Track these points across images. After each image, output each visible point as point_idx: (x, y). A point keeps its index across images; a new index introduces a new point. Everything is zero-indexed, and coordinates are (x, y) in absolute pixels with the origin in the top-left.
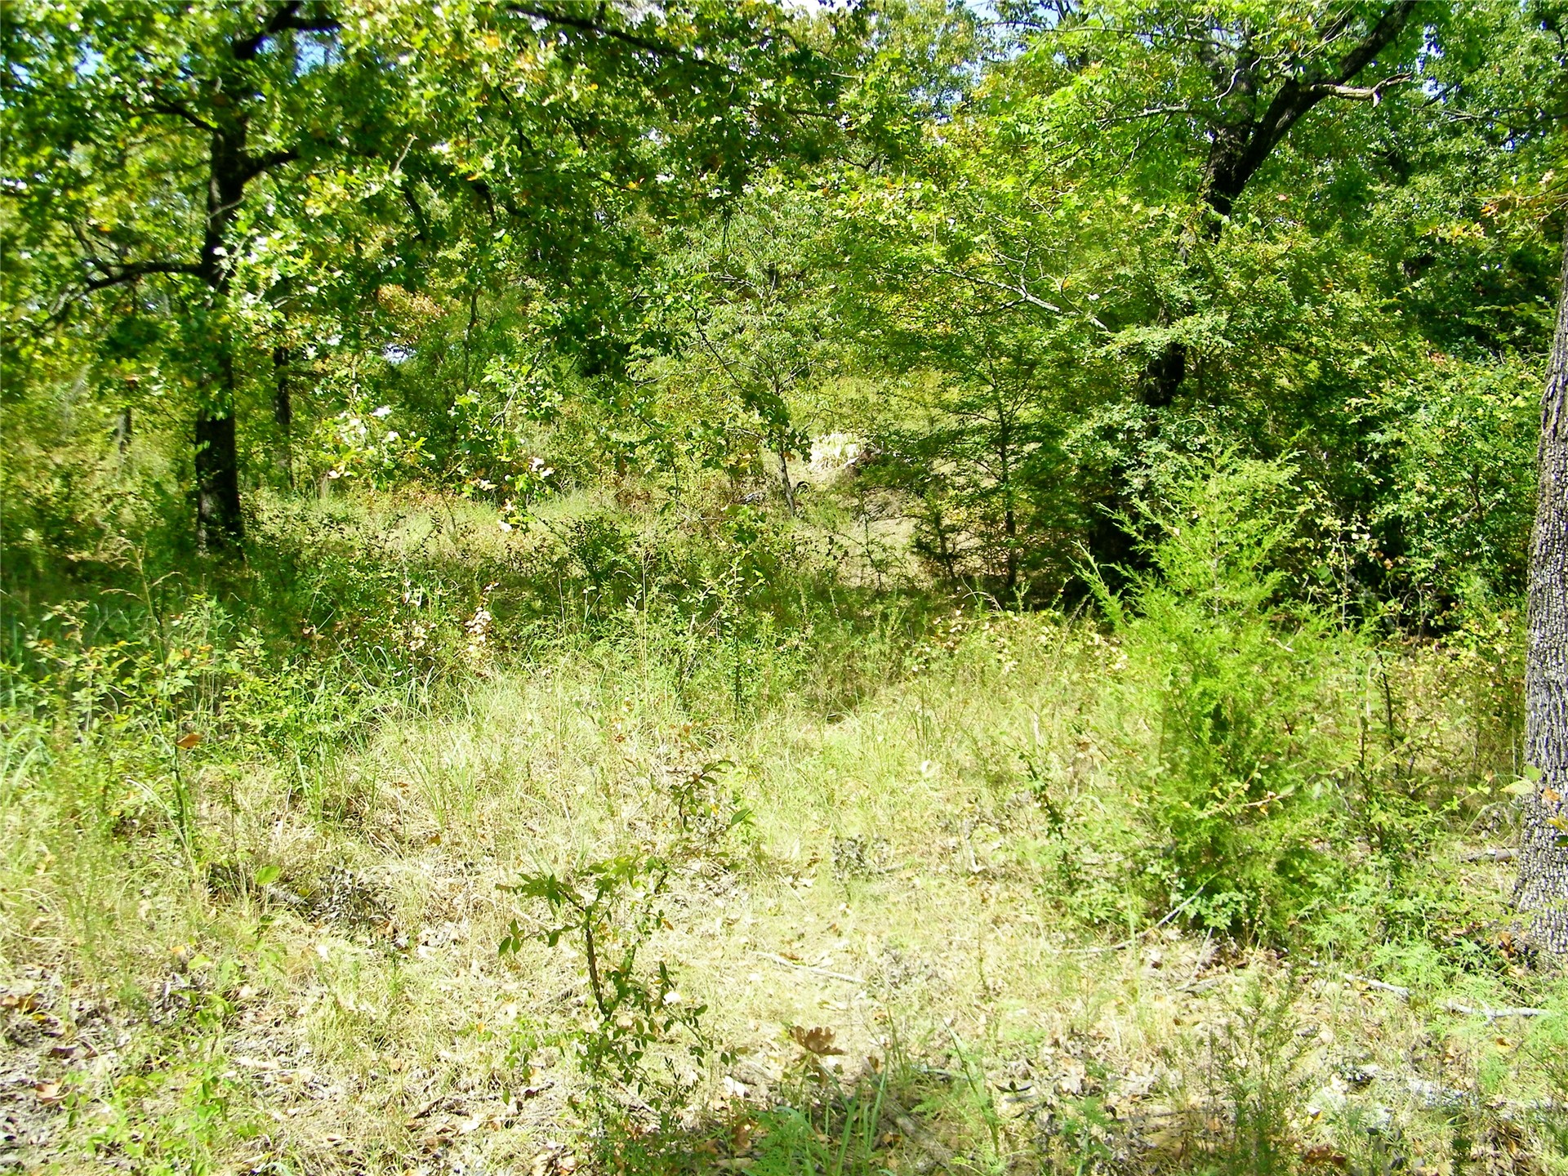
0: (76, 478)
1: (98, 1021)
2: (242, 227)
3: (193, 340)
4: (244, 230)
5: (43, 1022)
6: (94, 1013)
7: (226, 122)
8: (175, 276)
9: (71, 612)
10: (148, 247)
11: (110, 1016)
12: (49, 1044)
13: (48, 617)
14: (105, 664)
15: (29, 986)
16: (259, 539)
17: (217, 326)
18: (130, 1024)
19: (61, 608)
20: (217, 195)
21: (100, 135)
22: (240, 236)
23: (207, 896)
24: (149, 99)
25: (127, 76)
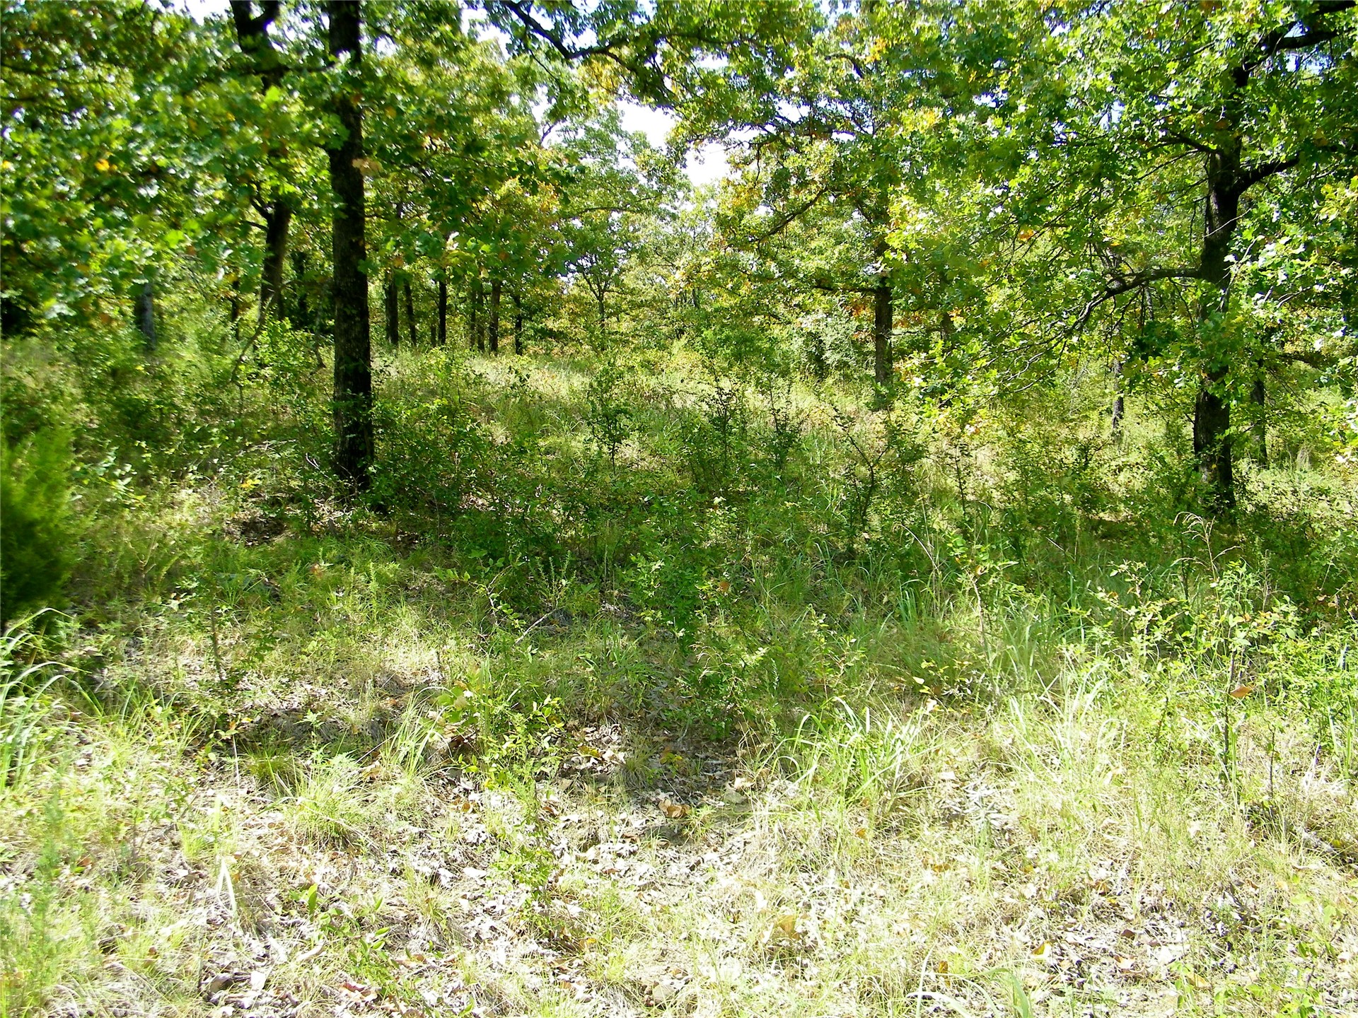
0: (1092, 451)
1: (1158, 916)
2: (1248, 235)
3: (1209, 339)
4: (1249, 237)
5: (1114, 905)
6: (1155, 909)
7: (1226, 144)
8: (1177, 280)
9: (1132, 572)
10: (1141, 254)
11: (1165, 914)
12: (1121, 925)
13: (1114, 573)
14: (1160, 617)
15: (1102, 873)
16: (1250, 508)
17: (1232, 325)
18: (1183, 926)
19: (1124, 567)
20: (1214, 207)
21: (1122, 171)
22: (1246, 242)
23: (1246, 829)
24: (1161, 134)
25: (1144, 119)
